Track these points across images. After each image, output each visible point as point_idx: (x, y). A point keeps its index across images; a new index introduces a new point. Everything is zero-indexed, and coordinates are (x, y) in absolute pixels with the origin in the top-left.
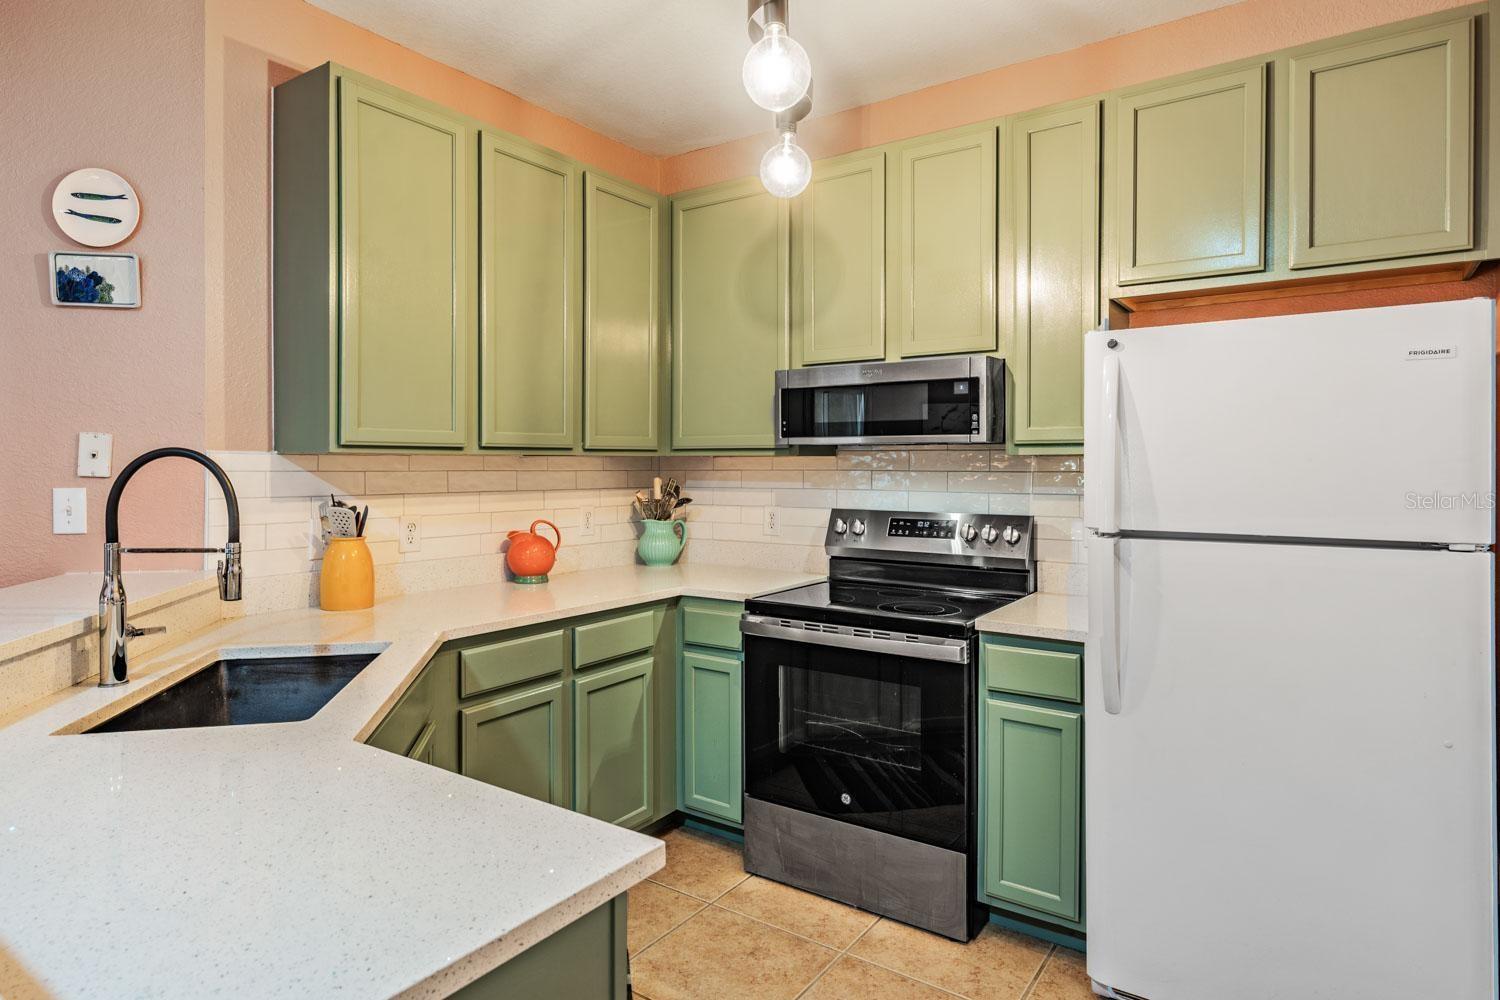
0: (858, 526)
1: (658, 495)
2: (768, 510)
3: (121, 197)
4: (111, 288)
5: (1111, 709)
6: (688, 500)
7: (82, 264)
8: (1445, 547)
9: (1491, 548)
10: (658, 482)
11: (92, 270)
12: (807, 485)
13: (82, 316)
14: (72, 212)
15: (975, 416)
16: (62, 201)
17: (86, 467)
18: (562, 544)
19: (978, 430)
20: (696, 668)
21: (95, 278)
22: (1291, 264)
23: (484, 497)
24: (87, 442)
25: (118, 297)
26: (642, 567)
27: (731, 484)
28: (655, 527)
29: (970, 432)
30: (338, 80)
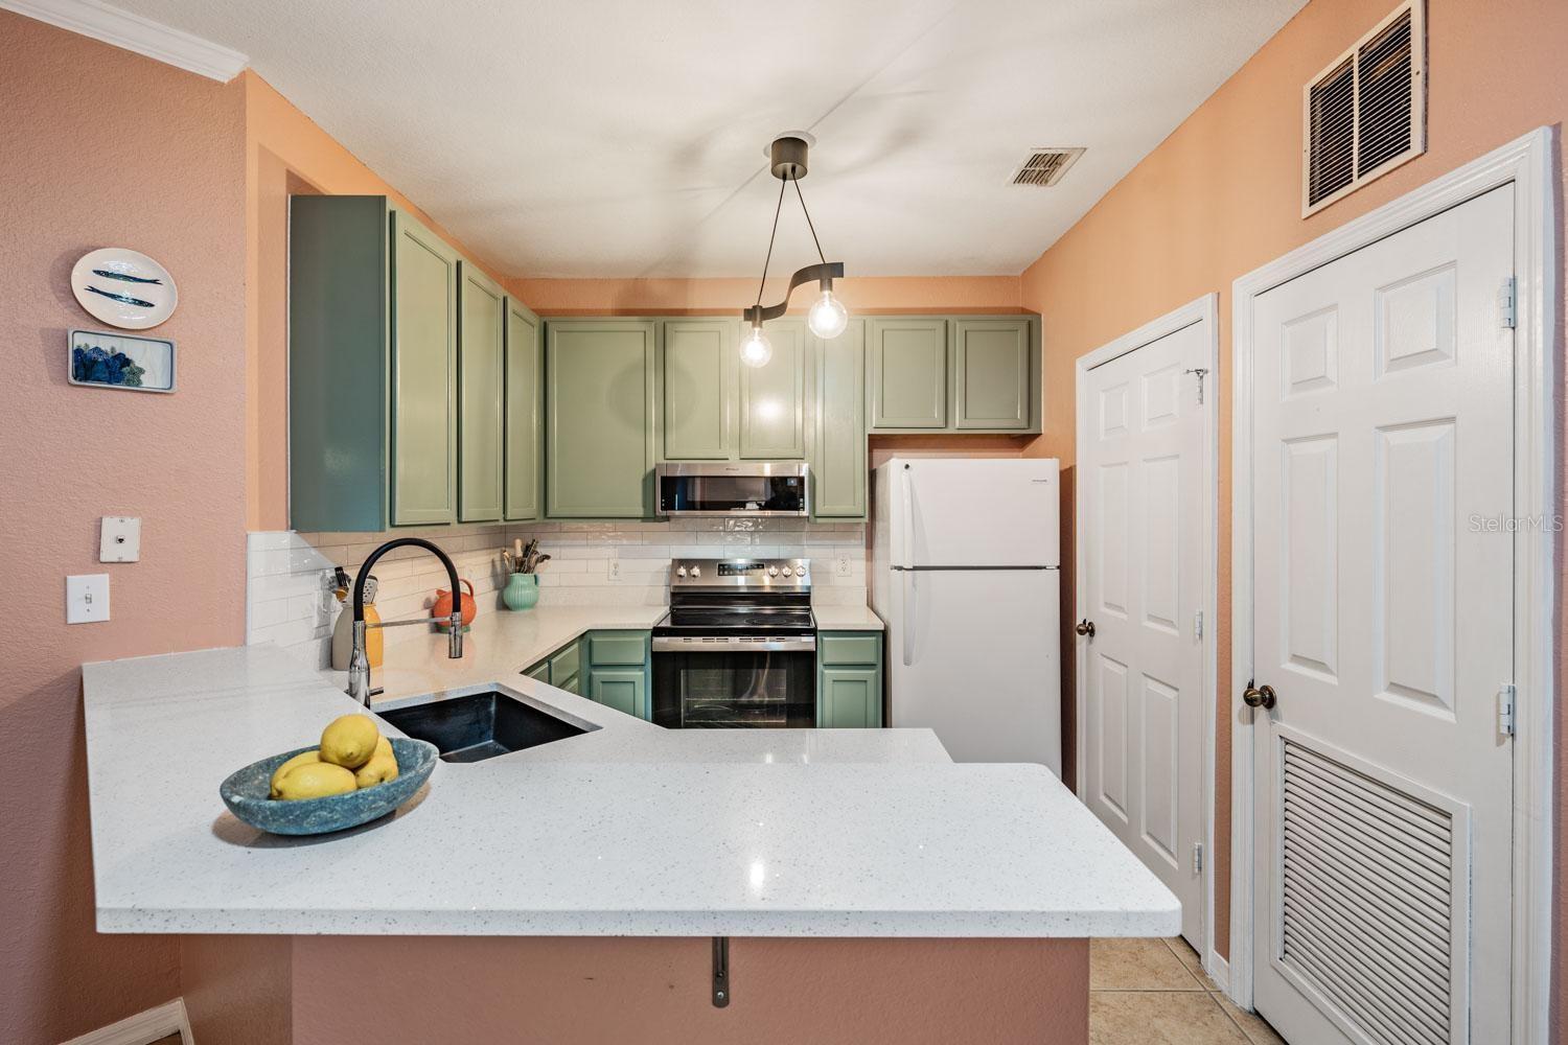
0: (696, 571)
1: (519, 553)
2: (612, 562)
3: (154, 282)
4: (142, 371)
5: (907, 662)
6: (548, 557)
7: (107, 344)
8: (1045, 568)
9: (1058, 567)
10: (518, 543)
11: (118, 352)
12: (645, 542)
13: (102, 398)
14: (93, 290)
15: (801, 500)
16: (81, 276)
17: (110, 552)
18: (475, 594)
19: (803, 508)
20: (603, 682)
21: (123, 361)
22: (957, 426)
23: (416, 562)
24: (111, 527)
25: (147, 381)
26: (506, 612)
27: (577, 542)
28: (520, 579)
29: (797, 509)
30: (392, 214)
